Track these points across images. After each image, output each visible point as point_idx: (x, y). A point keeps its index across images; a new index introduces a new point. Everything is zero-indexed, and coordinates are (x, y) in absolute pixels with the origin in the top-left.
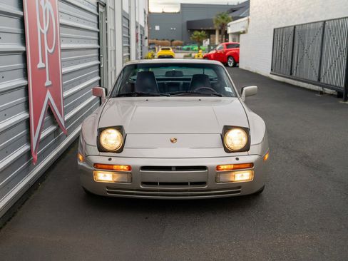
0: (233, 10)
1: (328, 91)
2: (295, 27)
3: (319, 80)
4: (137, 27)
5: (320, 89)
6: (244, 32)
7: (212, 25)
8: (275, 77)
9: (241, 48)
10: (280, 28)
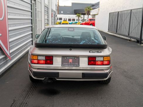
0: (93, 5)
1: (133, 40)
2: (118, 12)
3: (129, 35)
4: (52, 11)
5: (129, 39)
6: (97, 14)
7: (84, 11)
8: (110, 33)
9: (96, 21)
10: (112, 13)
